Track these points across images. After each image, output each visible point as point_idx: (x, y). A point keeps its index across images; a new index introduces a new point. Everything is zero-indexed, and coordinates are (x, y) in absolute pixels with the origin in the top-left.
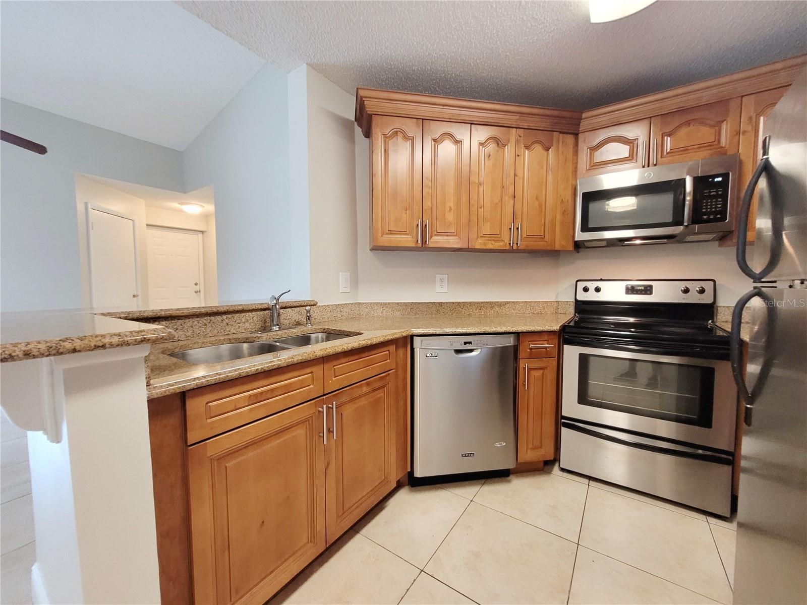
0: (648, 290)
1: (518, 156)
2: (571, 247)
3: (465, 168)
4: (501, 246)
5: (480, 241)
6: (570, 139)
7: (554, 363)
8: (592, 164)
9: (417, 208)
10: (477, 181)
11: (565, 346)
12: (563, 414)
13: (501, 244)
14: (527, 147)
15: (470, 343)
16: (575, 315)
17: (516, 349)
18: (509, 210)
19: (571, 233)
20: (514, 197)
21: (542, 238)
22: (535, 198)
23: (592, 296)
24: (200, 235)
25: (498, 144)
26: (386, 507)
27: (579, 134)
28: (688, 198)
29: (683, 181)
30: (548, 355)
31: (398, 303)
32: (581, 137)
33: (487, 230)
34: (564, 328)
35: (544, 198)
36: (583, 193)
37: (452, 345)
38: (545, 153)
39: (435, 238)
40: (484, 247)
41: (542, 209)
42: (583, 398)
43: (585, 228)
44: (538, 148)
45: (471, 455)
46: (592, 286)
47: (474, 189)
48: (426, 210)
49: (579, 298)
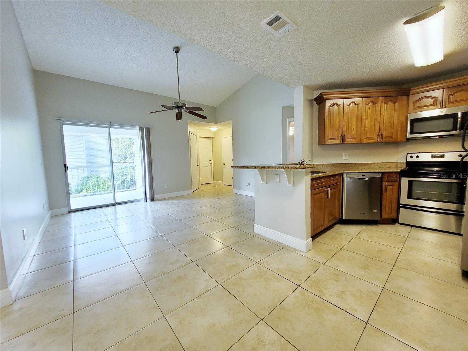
0: (443, 156)
1: (382, 107)
2: (405, 140)
3: (360, 114)
4: (374, 141)
5: (365, 140)
6: (405, 98)
7: (397, 183)
8: (416, 107)
9: (341, 130)
10: (364, 118)
11: (402, 178)
12: (401, 203)
13: (374, 140)
14: (385, 103)
15: (364, 176)
16: (406, 167)
17: (382, 178)
18: (377, 128)
19: (405, 135)
20: (380, 122)
21: (392, 137)
22: (389, 122)
23: (415, 159)
24: (211, 139)
25: (373, 104)
26: (334, 227)
27: (410, 96)
28: (459, 119)
29: (457, 114)
30: (395, 181)
31: (328, 164)
32: (411, 97)
33: (368, 135)
34: (401, 171)
35: (393, 122)
36: (411, 119)
37: (357, 176)
38: (394, 105)
39: (347, 140)
40: (367, 142)
41: (392, 126)
42: (410, 196)
43: (412, 133)
44: (390, 104)
45: (364, 214)
46: (415, 155)
47: (363, 121)
48: (344, 130)
49: (408, 160)
